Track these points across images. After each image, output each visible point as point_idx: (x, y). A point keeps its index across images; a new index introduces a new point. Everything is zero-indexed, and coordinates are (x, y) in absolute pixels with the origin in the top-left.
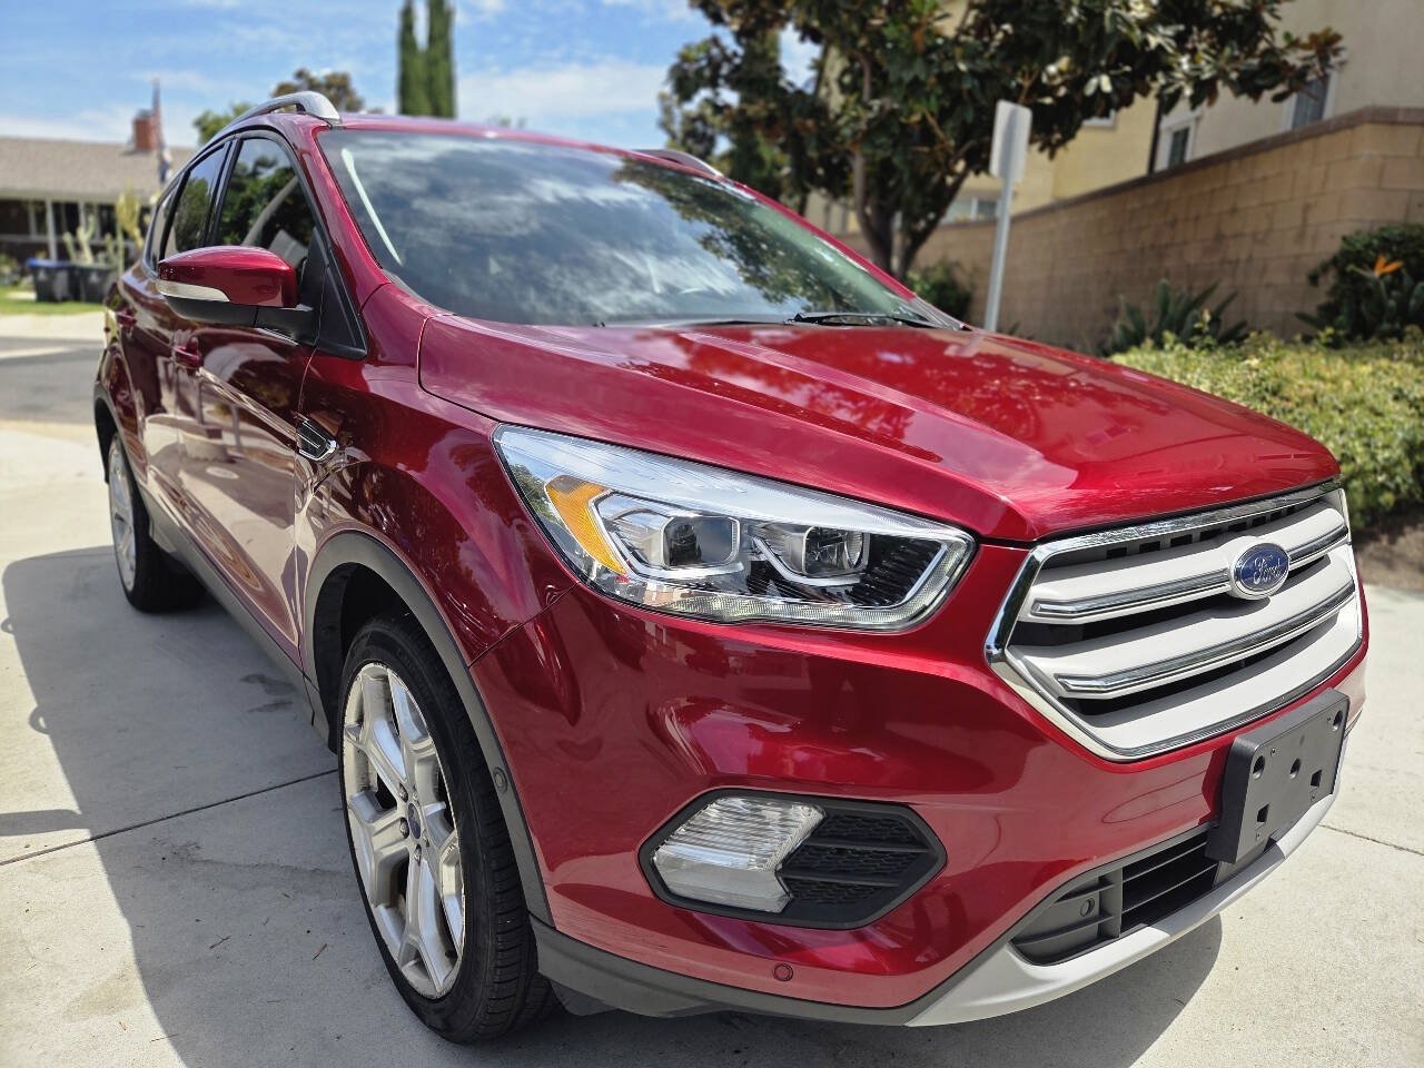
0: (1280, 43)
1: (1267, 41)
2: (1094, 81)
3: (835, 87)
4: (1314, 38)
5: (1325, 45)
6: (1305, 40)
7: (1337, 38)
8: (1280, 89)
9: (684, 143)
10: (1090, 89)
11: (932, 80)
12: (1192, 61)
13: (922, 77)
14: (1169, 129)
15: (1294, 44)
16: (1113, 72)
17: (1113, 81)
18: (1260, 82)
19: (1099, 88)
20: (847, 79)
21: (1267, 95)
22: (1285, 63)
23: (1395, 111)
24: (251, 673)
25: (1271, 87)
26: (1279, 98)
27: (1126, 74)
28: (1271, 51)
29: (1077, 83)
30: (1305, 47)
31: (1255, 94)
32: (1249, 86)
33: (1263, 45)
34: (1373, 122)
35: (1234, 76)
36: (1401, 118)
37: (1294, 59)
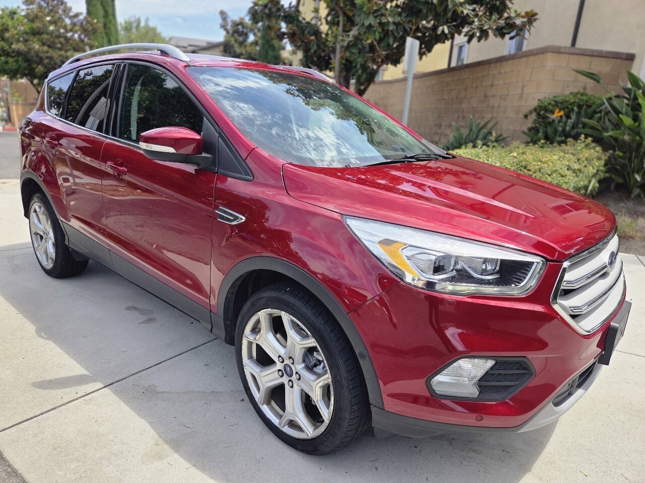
0: (513, 15)
1: (508, 13)
2: (441, 28)
3: (324, 21)
4: (527, 13)
5: (531, 17)
6: (523, 14)
7: (536, 14)
8: (513, 34)
9: (233, 36)
10: (439, 32)
11: (377, 25)
12: (480, 21)
13: (373, 24)
14: (458, 44)
15: (518, 15)
16: (448, 24)
17: (449, 27)
18: (505, 31)
19: (443, 31)
20: (329, 18)
21: (507, 37)
22: (514, 23)
23: (560, 47)
24: (128, 305)
25: (509, 33)
26: (511, 38)
27: (454, 26)
28: (509, 18)
29: (435, 28)
30: (523, 17)
31: (502, 35)
32: (501, 32)
33: (506, 15)
34: (552, 52)
35: (494, 27)
36: (562, 50)
37: (518, 22)
